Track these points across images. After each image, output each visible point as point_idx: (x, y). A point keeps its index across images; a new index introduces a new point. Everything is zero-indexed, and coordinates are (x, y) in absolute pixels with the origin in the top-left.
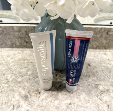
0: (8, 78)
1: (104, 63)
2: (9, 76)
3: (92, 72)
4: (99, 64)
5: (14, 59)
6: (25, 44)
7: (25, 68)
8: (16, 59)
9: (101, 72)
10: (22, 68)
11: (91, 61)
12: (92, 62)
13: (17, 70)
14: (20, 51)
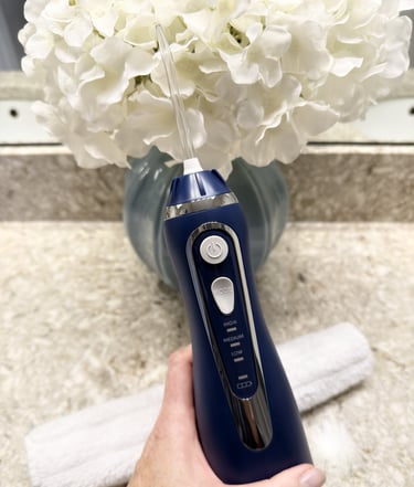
0: (50, 320)
1: (352, 272)
2: (54, 313)
3: (305, 303)
4: (334, 276)
5: (64, 259)
6: (98, 208)
7: (101, 287)
8: (72, 259)
9: (336, 302)
10: (91, 290)
11: (310, 264)
12: (313, 266)
13: (78, 295)
14: (82, 232)
